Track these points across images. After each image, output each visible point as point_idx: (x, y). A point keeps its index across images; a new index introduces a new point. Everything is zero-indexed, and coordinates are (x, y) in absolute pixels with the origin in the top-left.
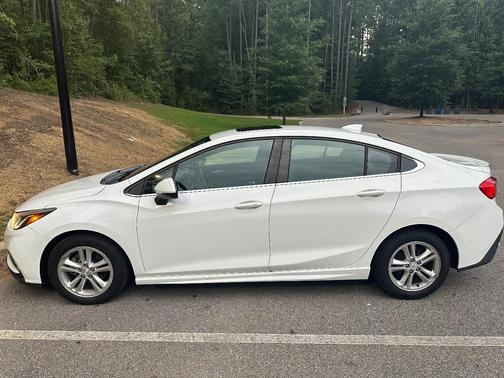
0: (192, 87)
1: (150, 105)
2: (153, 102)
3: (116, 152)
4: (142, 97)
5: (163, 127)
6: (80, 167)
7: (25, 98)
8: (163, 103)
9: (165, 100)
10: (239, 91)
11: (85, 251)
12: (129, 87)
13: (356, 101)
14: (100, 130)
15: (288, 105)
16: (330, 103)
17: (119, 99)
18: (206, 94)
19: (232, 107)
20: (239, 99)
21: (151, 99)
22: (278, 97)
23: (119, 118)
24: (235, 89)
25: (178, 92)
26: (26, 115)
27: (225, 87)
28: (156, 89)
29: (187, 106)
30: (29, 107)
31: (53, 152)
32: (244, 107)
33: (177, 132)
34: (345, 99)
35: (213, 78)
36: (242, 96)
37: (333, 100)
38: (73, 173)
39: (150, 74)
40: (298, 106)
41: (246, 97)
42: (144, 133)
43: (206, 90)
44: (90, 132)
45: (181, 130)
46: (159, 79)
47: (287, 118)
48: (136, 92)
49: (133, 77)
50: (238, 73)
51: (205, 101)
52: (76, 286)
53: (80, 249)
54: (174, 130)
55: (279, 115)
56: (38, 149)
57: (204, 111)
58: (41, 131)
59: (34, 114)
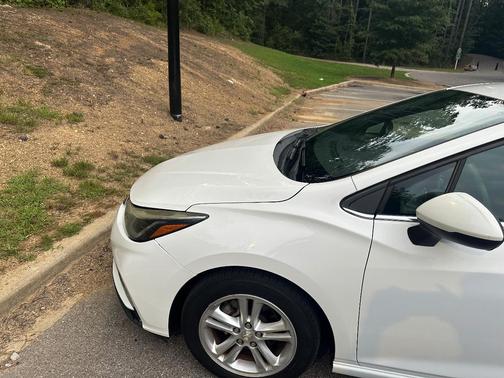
0: (283, 25)
1: (241, 43)
2: (244, 40)
3: (218, 95)
4: (233, 34)
5: (259, 68)
6: (183, 111)
7: (123, 24)
8: (252, 41)
9: (255, 38)
10: (334, 33)
11: (250, 303)
12: (221, 22)
13: (470, 55)
14: (200, 67)
15: (403, 52)
16: (440, 54)
17: (211, 35)
18: (297, 34)
19: (324, 51)
20: (334, 43)
21: (242, 37)
22: (393, 41)
23: (216, 55)
24: (332, 30)
25: (267, 29)
26: (125, 43)
27: (321, 27)
28: (248, 25)
29: (275, 47)
30: (127, 35)
31: (153, 89)
32: (338, 51)
33: (274, 76)
34: (460, 50)
35: (309, 15)
36: (338, 39)
37: (444, 51)
38: (175, 119)
39: (244, 8)
40: (414, 54)
41: (342, 39)
42: (243, 75)
43: (298, 30)
44: (189, 69)
45: (278, 74)
46: (253, 13)
47: (397, 69)
48: (228, 28)
49: (226, 11)
50: (337, 12)
51: (296, 42)
52: (227, 352)
53: (243, 298)
54: (271, 73)
55: (388, 63)
56: (138, 84)
57: (292, 53)
58: (141, 64)
59: (134, 43)
